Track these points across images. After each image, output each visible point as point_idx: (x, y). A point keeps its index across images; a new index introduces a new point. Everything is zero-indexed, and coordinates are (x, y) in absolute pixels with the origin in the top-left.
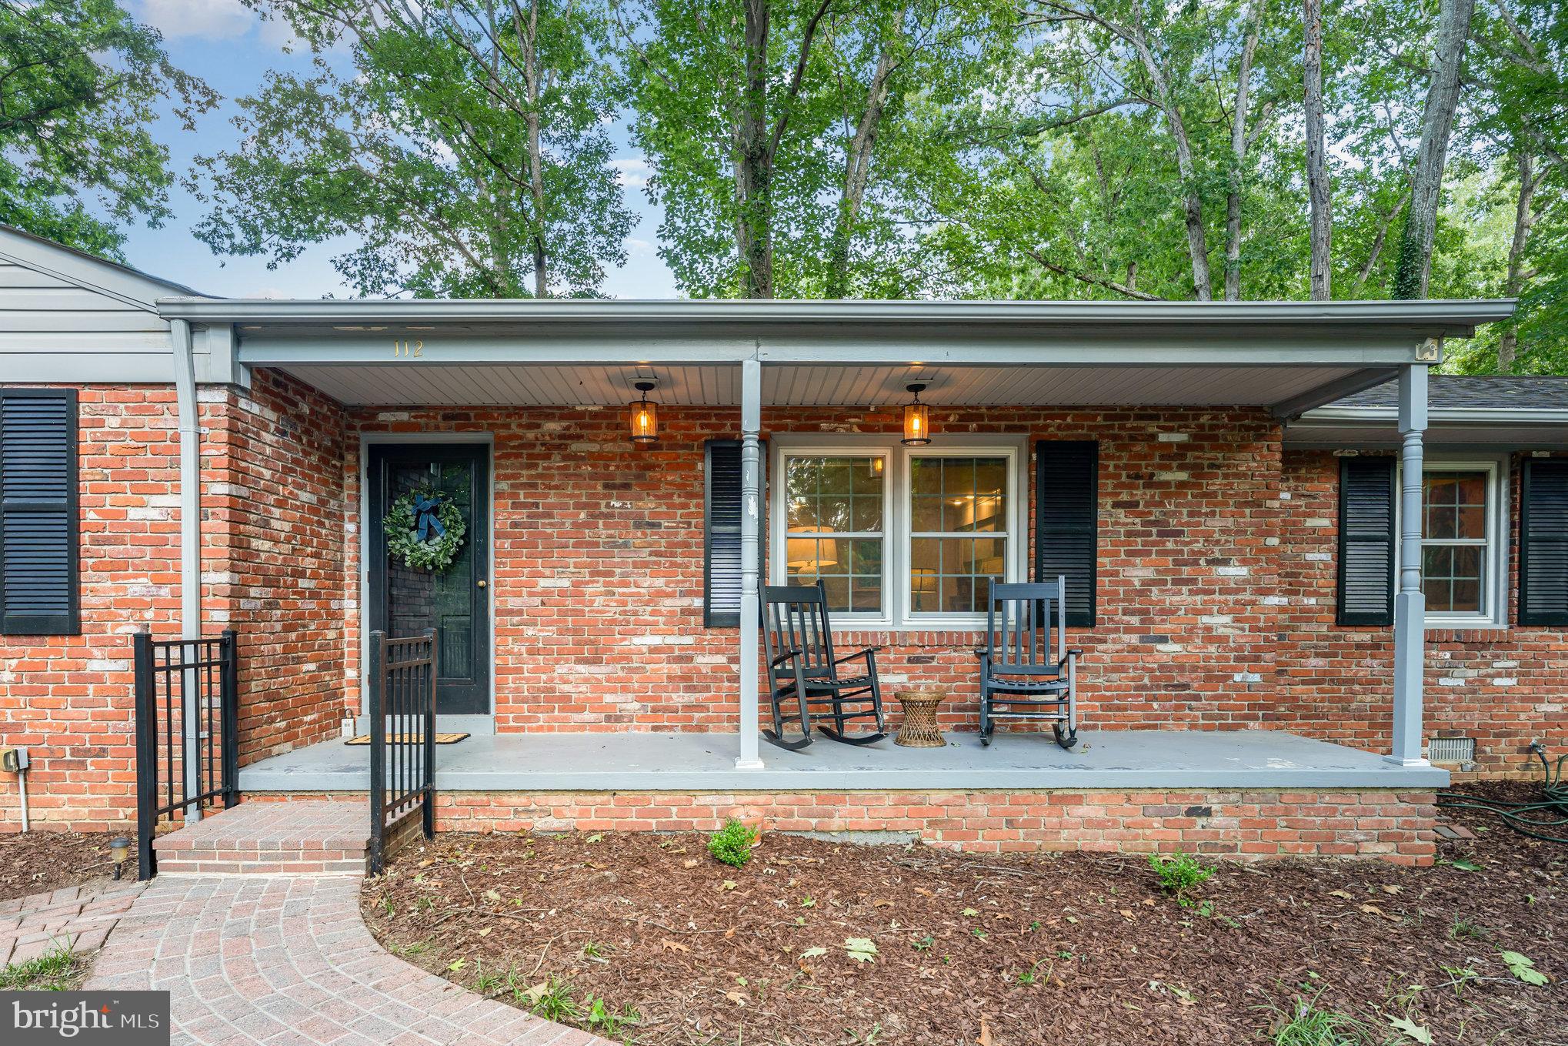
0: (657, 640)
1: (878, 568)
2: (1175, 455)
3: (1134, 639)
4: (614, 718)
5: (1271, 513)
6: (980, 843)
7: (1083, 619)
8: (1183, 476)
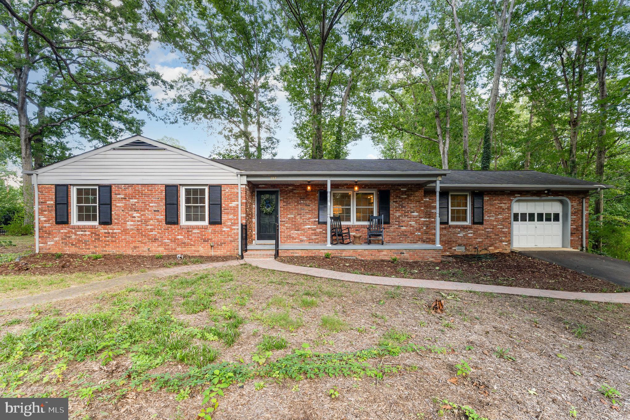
0: (309, 227)
1: (350, 213)
2: (404, 193)
3: (397, 226)
4: (302, 241)
5: (422, 203)
6: (367, 258)
7: (387, 222)
8: (406, 196)
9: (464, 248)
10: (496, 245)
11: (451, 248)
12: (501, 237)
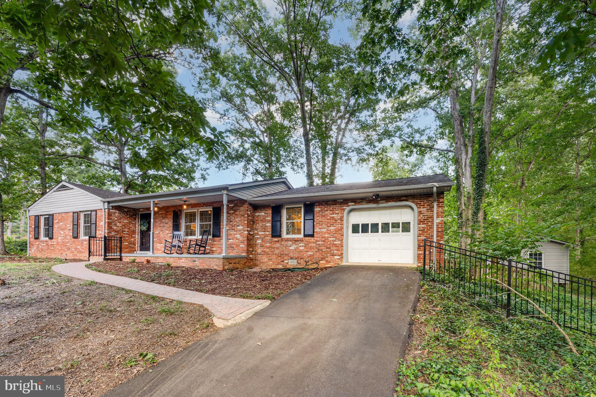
5: (245, 217)
8: (233, 212)
9: (296, 261)
10: (327, 259)
11: (283, 261)
12: (333, 250)
